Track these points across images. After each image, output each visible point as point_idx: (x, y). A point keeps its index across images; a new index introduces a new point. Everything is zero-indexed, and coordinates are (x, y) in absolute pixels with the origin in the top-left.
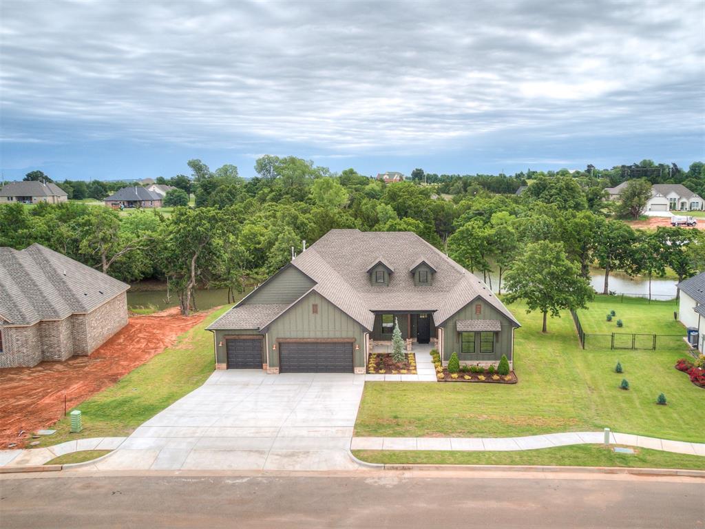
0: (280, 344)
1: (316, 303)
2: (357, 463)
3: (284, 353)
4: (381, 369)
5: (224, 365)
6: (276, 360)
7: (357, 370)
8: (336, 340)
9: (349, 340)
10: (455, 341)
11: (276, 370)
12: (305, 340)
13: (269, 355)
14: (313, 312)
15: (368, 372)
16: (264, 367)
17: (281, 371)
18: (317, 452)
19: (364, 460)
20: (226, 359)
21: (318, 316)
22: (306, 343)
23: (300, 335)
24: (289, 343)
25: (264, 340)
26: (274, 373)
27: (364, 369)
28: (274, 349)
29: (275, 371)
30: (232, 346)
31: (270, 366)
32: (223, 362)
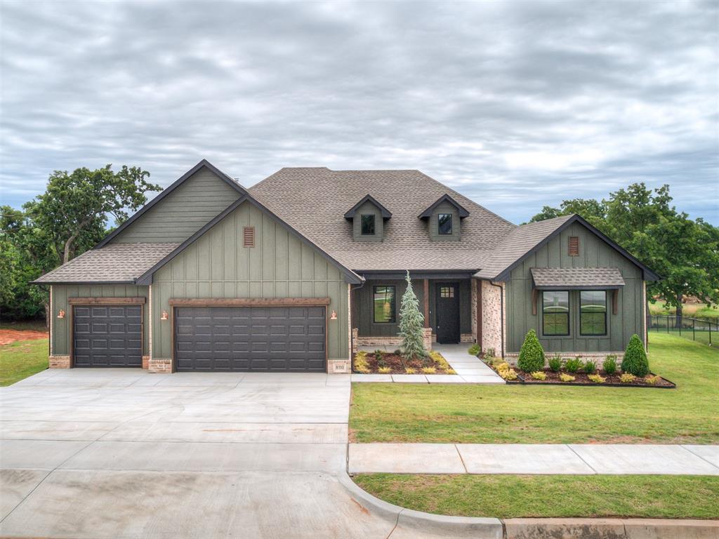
0: (176, 310)
1: (252, 225)
2: (383, 514)
3: (185, 329)
4: (382, 366)
5: (66, 360)
6: (167, 345)
7: (332, 365)
8: (291, 302)
9: (317, 302)
10: (529, 312)
11: (167, 364)
12: (228, 301)
13: (154, 334)
14: (246, 244)
15: (354, 370)
16: (144, 364)
17: (176, 369)
18: (224, 478)
19: (408, 504)
20: (70, 349)
21: (255, 253)
22: (231, 308)
23: (217, 291)
24: (194, 308)
25: (146, 306)
26: (162, 372)
27: (346, 364)
28: (164, 318)
29: (164, 367)
30: (85, 320)
31: (154, 357)
32: (66, 353)
